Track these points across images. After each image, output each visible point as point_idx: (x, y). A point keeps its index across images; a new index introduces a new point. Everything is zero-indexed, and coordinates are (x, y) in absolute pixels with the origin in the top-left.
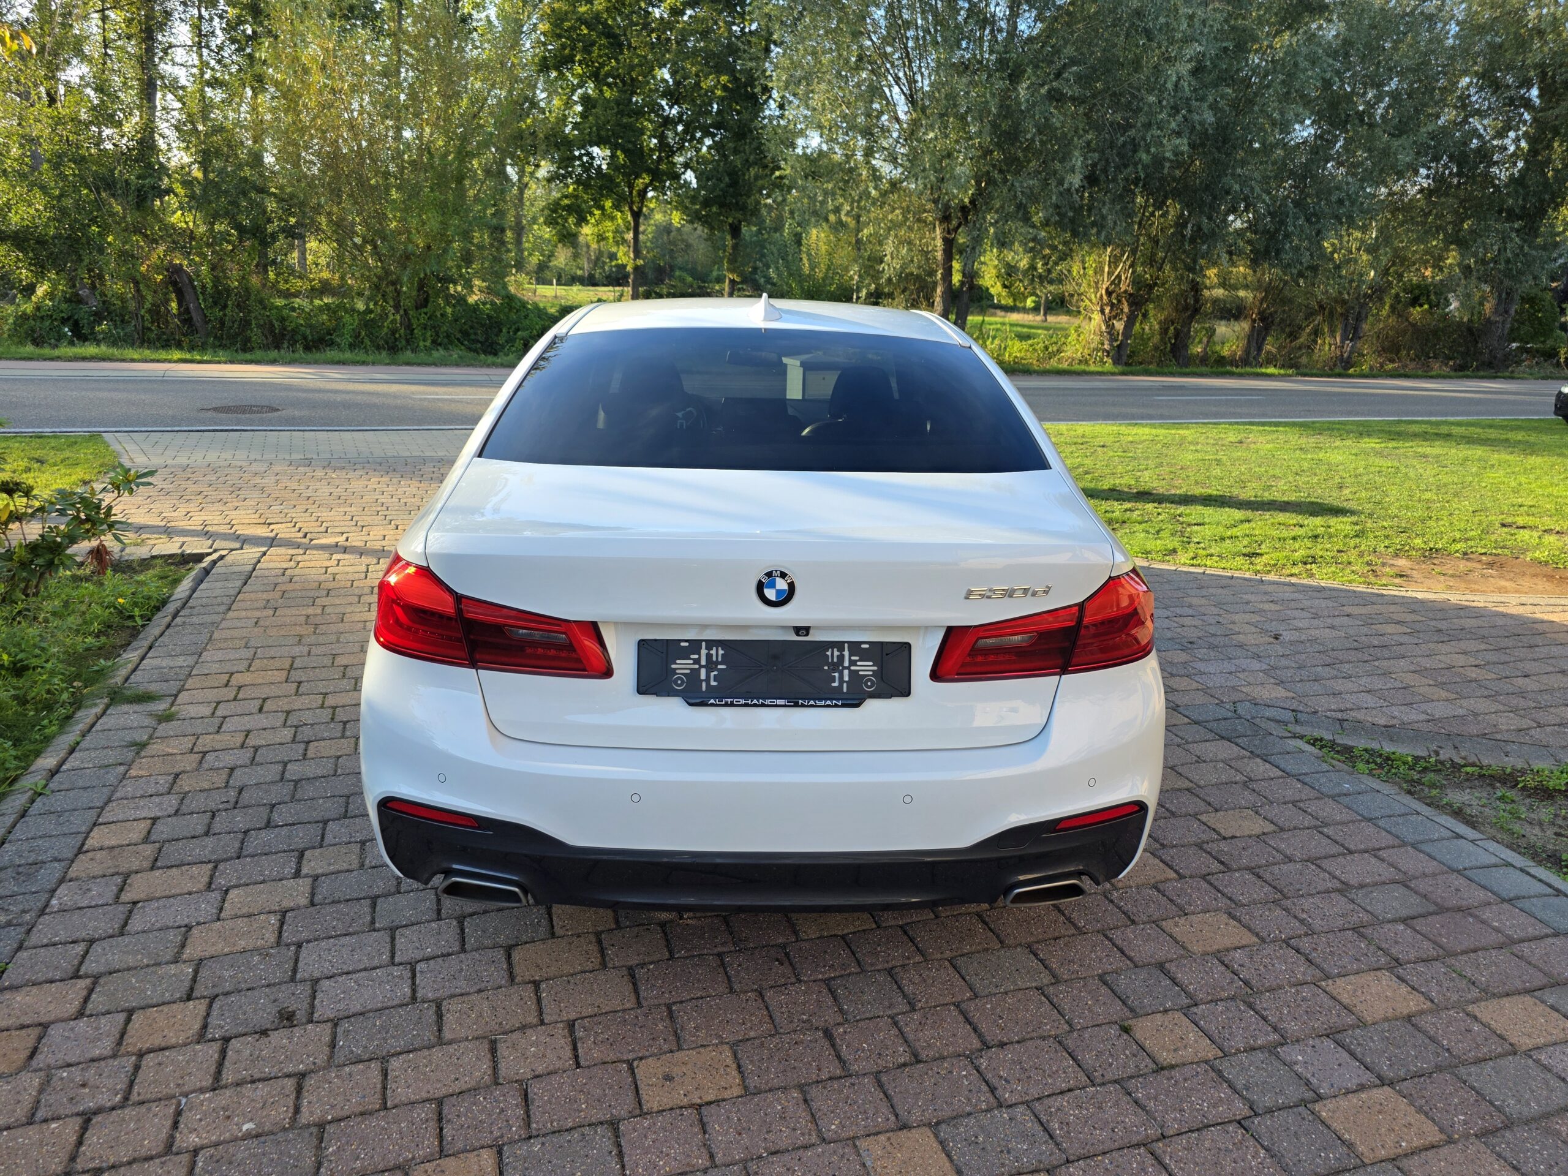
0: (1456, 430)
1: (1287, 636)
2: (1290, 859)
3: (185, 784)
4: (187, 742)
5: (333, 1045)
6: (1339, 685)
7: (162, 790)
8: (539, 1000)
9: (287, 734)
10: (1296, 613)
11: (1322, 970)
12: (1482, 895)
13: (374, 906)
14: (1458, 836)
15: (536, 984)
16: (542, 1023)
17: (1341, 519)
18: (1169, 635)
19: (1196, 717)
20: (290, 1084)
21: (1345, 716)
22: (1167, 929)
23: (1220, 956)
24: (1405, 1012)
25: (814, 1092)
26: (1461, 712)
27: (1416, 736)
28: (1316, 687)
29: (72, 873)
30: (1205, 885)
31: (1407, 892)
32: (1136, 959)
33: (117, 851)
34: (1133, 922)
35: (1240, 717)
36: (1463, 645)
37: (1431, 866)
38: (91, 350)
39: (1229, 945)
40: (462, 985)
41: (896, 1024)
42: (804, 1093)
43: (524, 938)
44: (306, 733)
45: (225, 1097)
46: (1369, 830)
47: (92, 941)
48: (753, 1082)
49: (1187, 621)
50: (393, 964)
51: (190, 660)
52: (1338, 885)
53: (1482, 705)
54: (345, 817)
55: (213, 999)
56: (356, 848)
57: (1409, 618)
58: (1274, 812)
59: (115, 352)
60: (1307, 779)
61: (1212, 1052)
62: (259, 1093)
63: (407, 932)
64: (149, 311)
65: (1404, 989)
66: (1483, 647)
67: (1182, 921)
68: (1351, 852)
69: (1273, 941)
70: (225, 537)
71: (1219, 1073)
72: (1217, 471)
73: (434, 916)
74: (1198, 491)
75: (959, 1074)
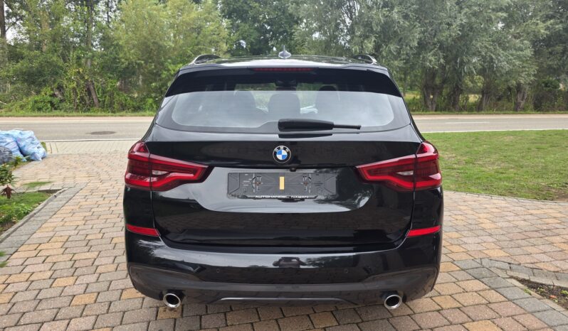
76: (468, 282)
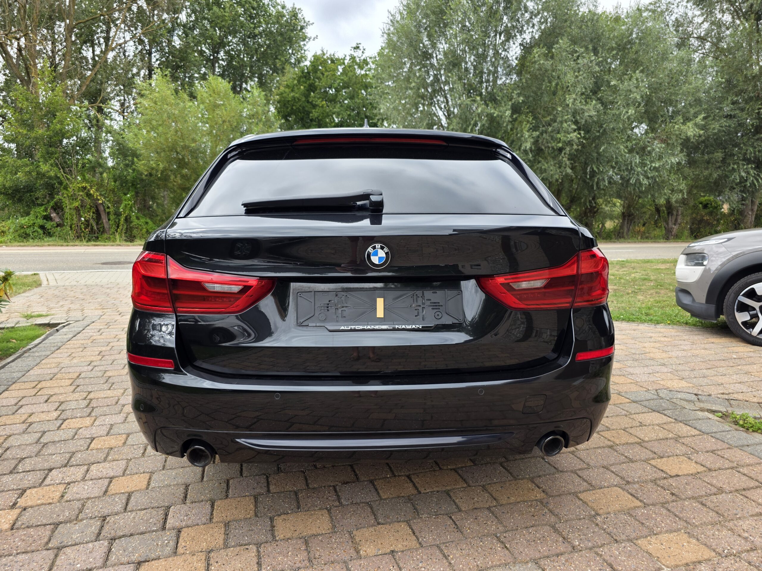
19: (633, 398)
21: (729, 397)
22: (643, 547)
30: (664, 511)
34: (616, 541)
39: (694, 559)
43: (153, 556)
44: (68, 414)
51: (20, 375)
54: (66, 466)
56: (63, 488)
63: (69, 551)
64: (84, 223)
69: (728, 556)
76: (645, 415)
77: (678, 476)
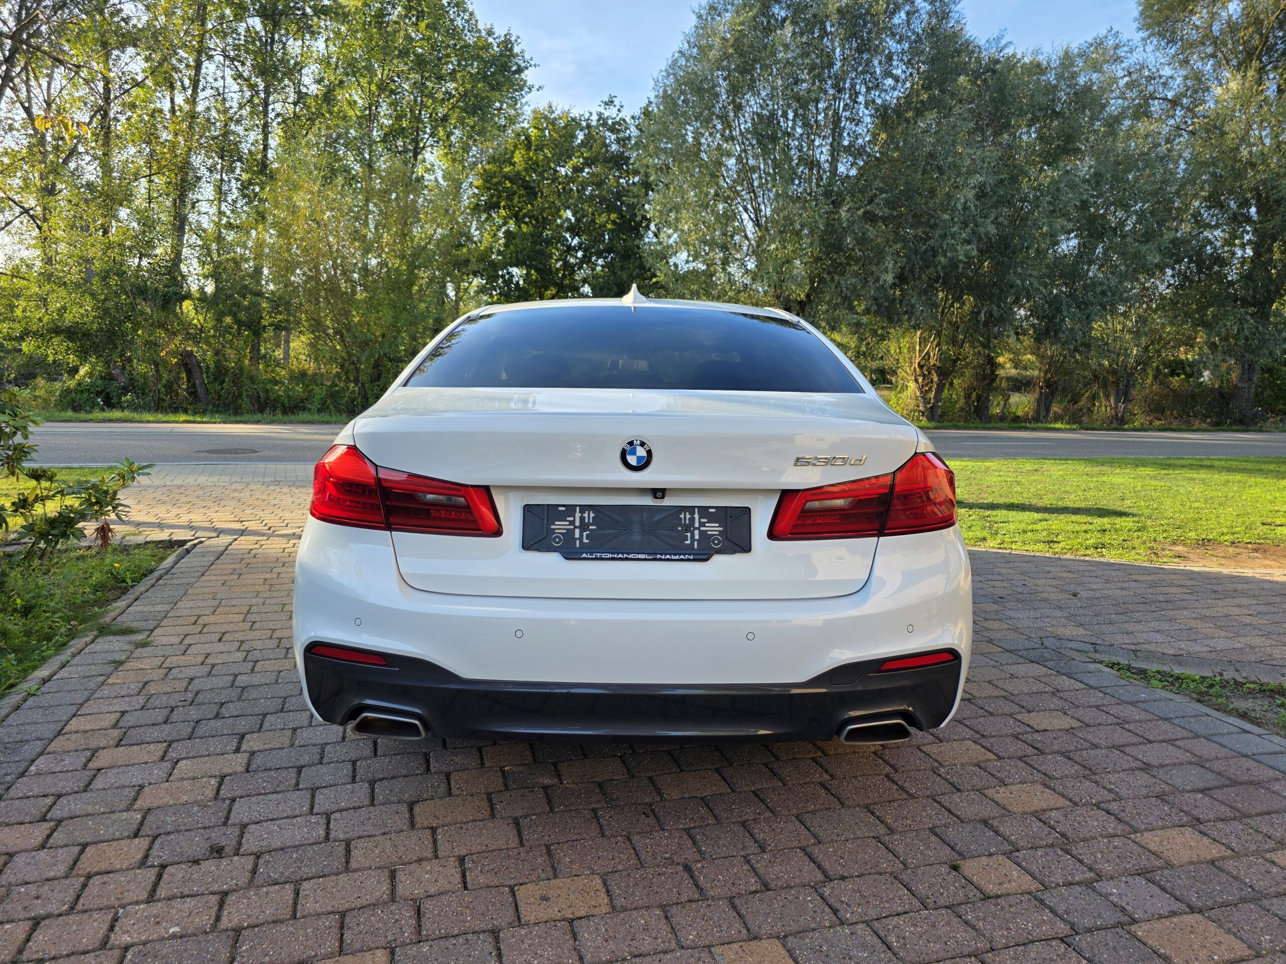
0: (1217, 463)
1: (1083, 594)
2: (1096, 746)
3: (152, 689)
4: (157, 662)
5: (254, 871)
6: (1130, 627)
7: (132, 692)
8: (435, 841)
9: (240, 656)
10: (1091, 580)
11: (1131, 826)
12: (1271, 773)
13: (299, 773)
14: (1245, 731)
15: (433, 830)
16: (437, 857)
17: (1124, 518)
18: (982, 592)
19: (1008, 647)
20: (214, 899)
21: (1138, 648)
22: (990, 795)
23: (1038, 815)
24: (1209, 857)
25: (674, 910)
26: (1239, 646)
27: (1201, 661)
28: (1111, 628)
29: (49, 749)
30: (1021, 764)
31: (1202, 770)
32: (963, 816)
33: (89, 734)
34: (959, 790)
35: (1046, 648)
36: (1237, 601)
37: (1222, 752)
38: (117, 414)
39: (1045, 807)
40: (369, 829)
41: (748, 862)
42: (665, 912)
43: (425, 796)
44: (256, 655)
45: (157, 908)
46: (1166, 726)
47: (59, 796)
48: (620, 902)
49: (997, 584)
50: (312, 814)
51: (167, 607)
52: (1141, 765)
53: (1257, 641)
54: (282, 711)
55: (155, 838)
56: (289, 733)
57: (1188, 583)
58: (1080, 713)
59: (136, 416)
60: (1108, 691)
61: (1034, 886)
62: (186, 905)
63: (325, 791)
64: (165, 386)
65: (1206, 841)
66: (1254, 602)
67: (1003, 789)
68: (1150, 742)
69: (1084, 805)
70: (205, 529)
71: (1042, 901)
72: (1018, 489)
73: (350, 780)
74: (1001, 501)
75: (805, 900)
76: (1019, 666)
77: (1045, 730)
